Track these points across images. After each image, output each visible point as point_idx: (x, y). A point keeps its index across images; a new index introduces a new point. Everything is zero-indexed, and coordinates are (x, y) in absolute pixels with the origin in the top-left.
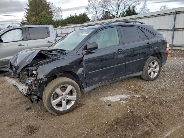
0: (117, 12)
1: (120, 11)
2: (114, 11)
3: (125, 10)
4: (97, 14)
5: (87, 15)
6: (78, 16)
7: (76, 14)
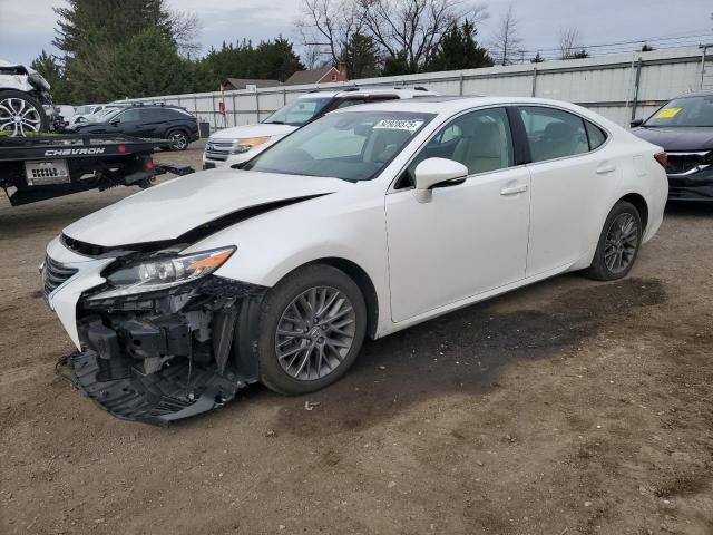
0: (408, 41)
1: (419, 38)
2: (398, 37)
3: (437, 37)
4: (332, 44)
5: (290, 48)
6: (255, 47)
7: (247, 43)
